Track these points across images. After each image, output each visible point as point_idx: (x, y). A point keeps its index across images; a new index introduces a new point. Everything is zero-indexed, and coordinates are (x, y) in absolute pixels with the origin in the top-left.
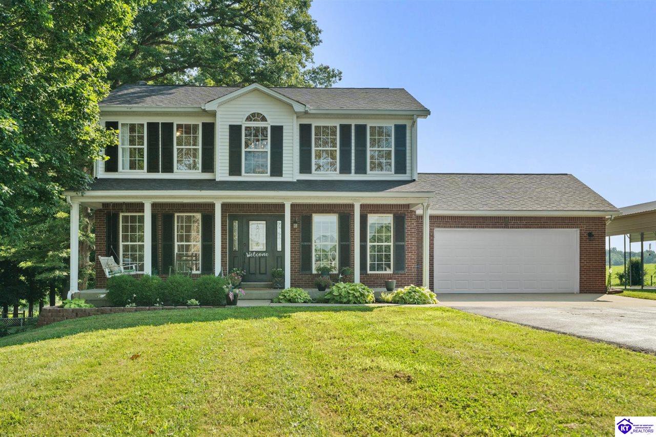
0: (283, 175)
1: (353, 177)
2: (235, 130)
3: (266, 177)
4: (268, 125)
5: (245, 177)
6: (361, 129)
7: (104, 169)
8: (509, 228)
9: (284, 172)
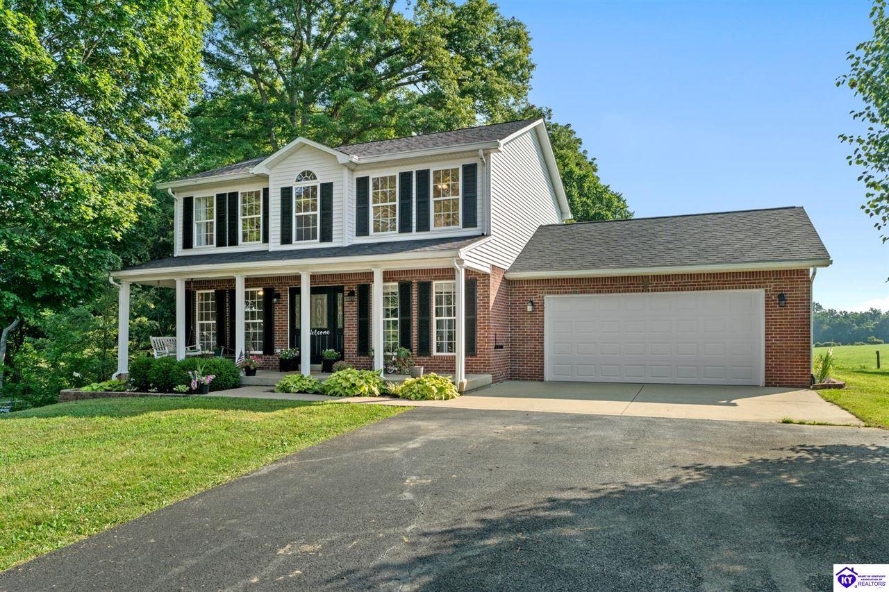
0: (333, 240)
1: (414, 236)
2: (286, 193)
3: (315, 244)
4: (317, 183)
5: (296, 245)
6: (423, 176)
7: (181, 247)
8: (649, 291)
9: (333, 237)
